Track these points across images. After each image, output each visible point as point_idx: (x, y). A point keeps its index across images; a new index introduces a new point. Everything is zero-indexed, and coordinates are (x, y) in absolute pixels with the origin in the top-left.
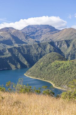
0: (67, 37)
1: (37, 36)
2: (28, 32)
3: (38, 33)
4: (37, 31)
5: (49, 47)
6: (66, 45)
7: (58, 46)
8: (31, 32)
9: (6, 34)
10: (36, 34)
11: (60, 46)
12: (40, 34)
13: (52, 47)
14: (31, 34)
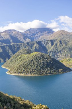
0: (56, 38)
1: (36, 37)
2: (29, 34)
3: (38, 35)
4: (37, 33)
5: (36, 46)
6: (50, 44)
7: (45, 45)
8: (32, 34)
9: (6, 35)
10: (36, 36)
11: (46, 45)
12: (39, 35)
13: (38, 45)
14: (31, 35)
